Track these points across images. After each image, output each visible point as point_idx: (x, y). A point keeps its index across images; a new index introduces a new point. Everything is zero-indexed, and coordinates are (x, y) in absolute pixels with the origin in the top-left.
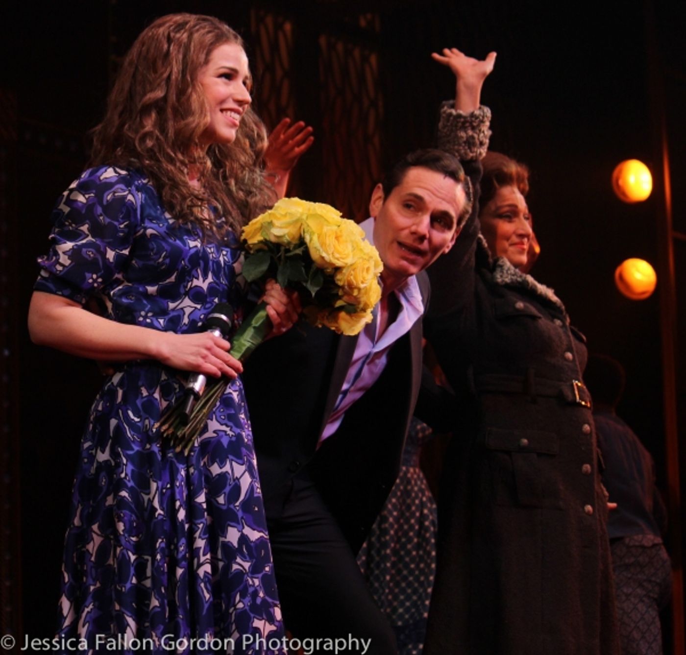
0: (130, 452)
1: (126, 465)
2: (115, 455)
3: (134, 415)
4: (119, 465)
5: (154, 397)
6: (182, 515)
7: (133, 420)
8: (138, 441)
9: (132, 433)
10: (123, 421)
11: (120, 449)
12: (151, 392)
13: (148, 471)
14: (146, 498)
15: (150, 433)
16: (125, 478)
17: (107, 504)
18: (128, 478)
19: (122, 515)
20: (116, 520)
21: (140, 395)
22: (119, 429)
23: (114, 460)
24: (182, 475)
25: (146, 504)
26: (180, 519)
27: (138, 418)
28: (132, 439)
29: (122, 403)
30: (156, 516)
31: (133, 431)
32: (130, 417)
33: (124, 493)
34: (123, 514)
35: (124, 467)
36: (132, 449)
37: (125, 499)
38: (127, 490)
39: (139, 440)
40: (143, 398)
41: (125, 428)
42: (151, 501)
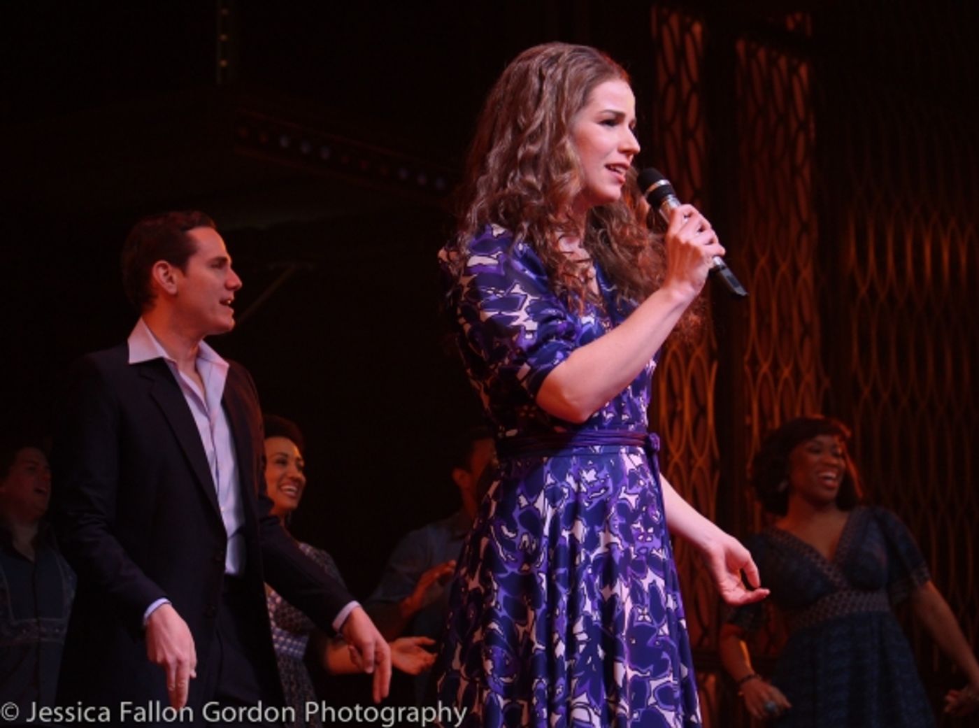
0: (502, 576)
1: (497, 591)
2: (485, 581)
3: (509, 531)
4: (489, 592)
5: (535, 507)
6: (561, 649)
7: (507, 536)
8: (512, 561)
9: (506, 552)
10: (496, 539)
11: (490, 573)
12: (532, 500)
13: (525, 598)
14: (521, 629)
15: (529, 551)
16: (496, 606)
17: (475, 640)
18: (499, 607)
19: (491, 651)
20: (484, 658)
21: (518, 506)
22: (491, 549)
23: (484, 586)
24: (564, 602)
25: (521, 637)
26: (558, 655)
27: (513, 533)
28: (505, 559)
29: (494, 518)
30: (533, 651)
31: (507, 549)
32: (504, 534)
33: (494, 626)
34: (493, 651)
35: (495, 594)
36: (506, 572)
37: (496, 632)
38: (497, 621)
39: (513, 559)
40: (521, 509)
41: (497, 546)
42: (527, 634)
